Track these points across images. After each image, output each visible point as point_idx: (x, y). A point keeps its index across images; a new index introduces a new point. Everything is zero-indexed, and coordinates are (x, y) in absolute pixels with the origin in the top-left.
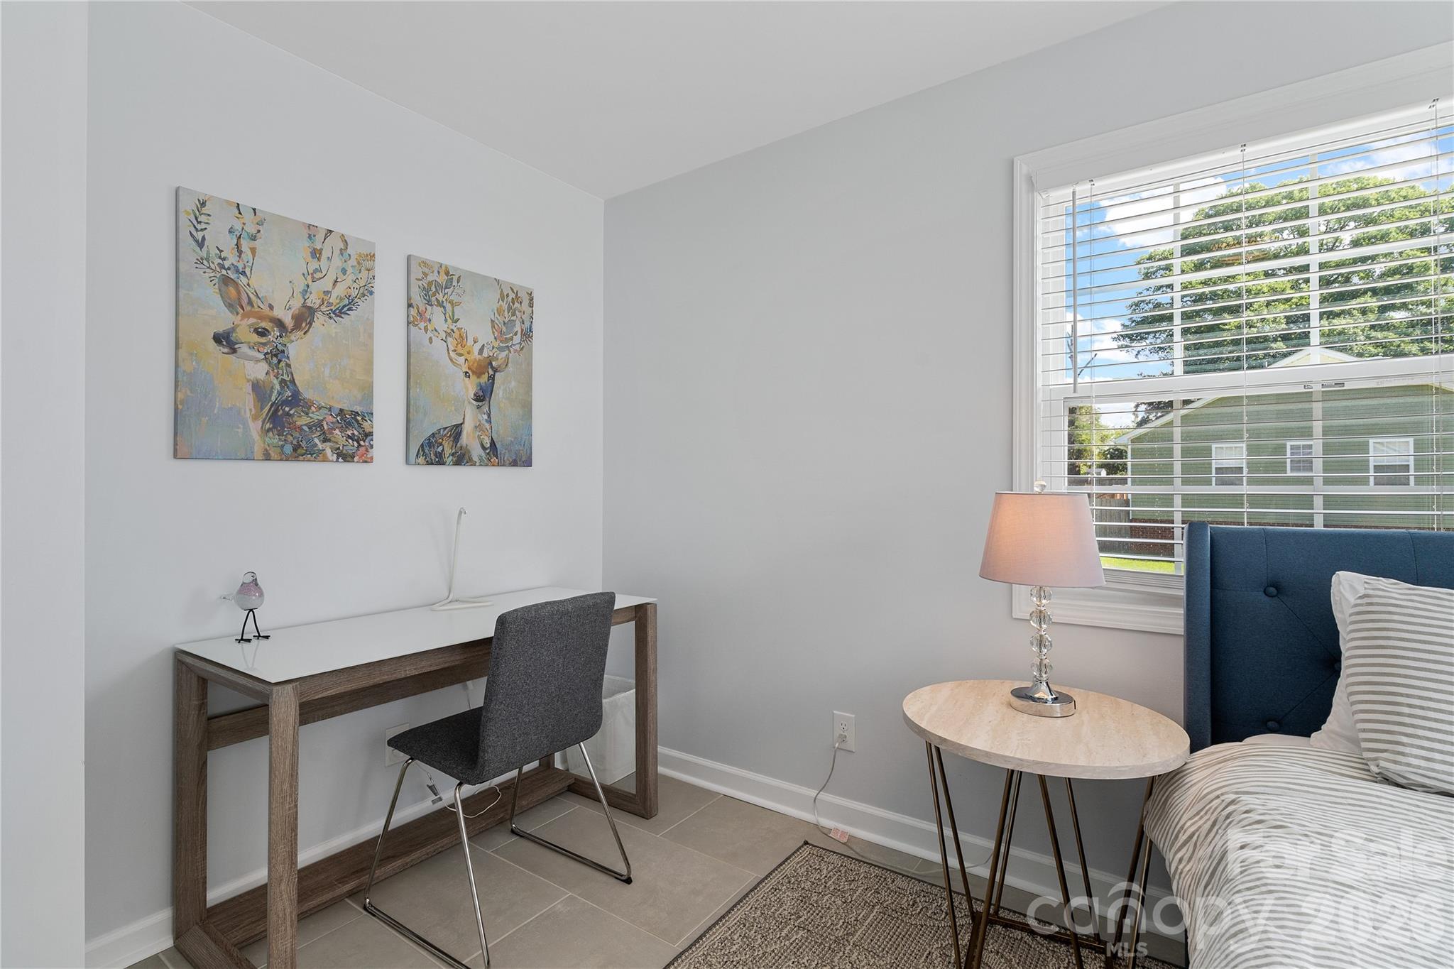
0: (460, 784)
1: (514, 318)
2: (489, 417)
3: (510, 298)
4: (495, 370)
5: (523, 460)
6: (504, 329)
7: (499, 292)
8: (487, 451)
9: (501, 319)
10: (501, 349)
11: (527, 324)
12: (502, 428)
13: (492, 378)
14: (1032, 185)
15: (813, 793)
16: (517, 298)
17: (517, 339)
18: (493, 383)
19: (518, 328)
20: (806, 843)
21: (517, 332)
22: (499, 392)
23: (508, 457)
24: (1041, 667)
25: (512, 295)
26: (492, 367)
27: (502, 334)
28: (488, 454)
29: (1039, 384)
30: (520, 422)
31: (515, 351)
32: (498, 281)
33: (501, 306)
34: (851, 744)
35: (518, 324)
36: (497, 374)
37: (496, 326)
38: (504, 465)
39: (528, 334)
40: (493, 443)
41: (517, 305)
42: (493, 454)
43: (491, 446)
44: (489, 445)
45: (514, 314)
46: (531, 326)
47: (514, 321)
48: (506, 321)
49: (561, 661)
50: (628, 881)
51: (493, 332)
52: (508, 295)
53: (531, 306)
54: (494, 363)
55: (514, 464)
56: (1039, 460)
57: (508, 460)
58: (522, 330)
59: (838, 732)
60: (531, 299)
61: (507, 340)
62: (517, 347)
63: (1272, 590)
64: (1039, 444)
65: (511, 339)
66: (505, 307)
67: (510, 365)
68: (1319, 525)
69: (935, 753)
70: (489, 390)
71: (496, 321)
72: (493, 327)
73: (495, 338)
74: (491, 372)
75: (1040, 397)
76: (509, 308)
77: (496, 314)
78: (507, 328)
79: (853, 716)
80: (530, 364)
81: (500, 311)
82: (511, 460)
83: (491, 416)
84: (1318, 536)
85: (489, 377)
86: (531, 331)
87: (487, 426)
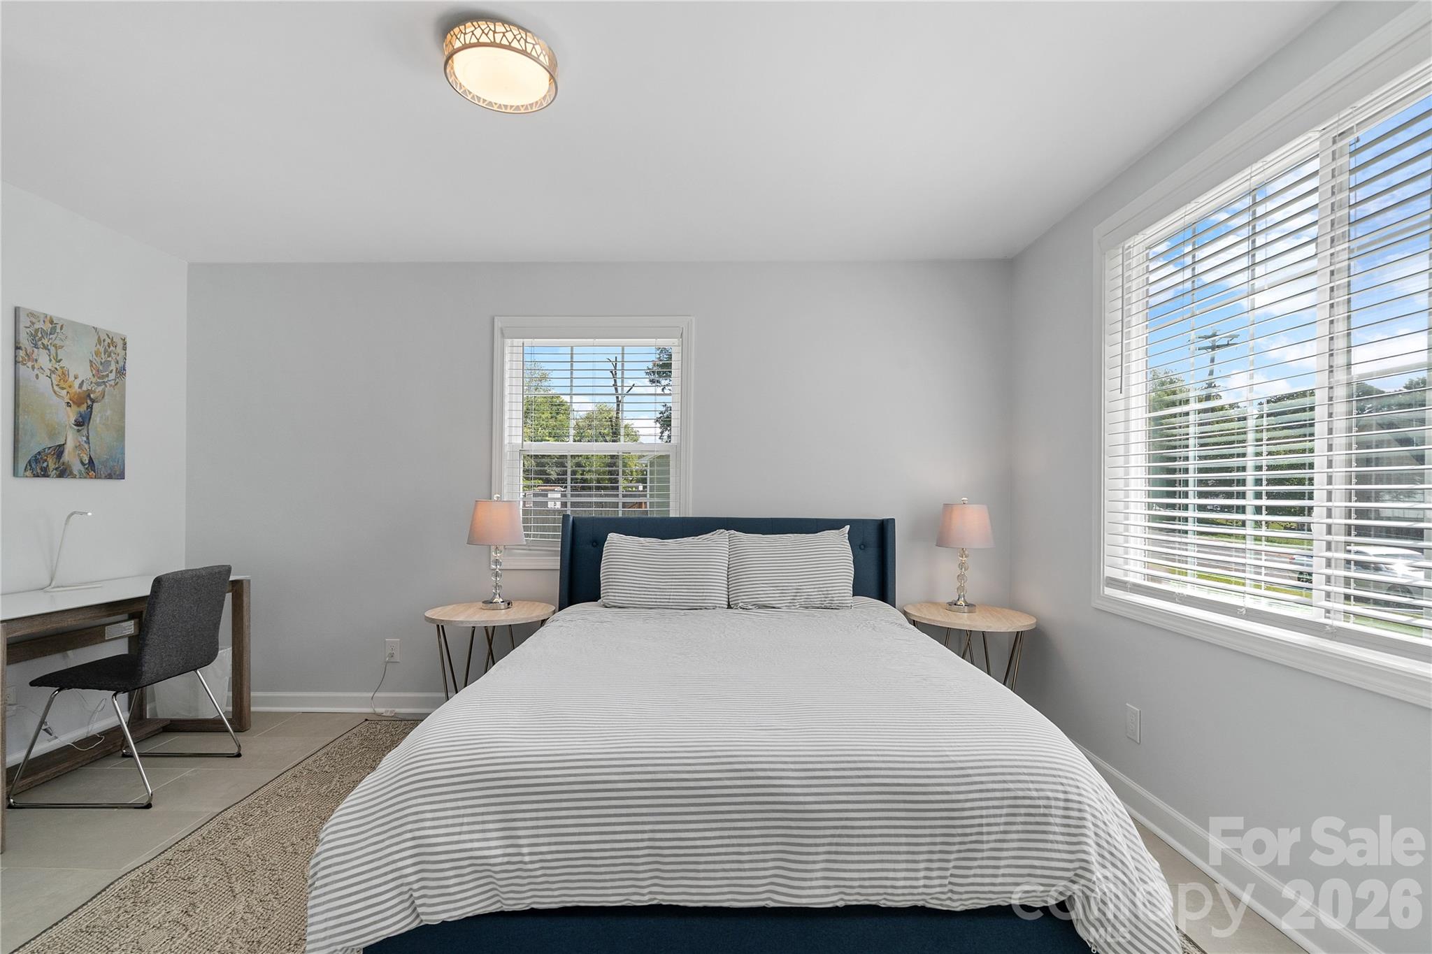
0: (115, 695)
1: (109, 359)
2: (88, 438)
3: (106, 343)
4: (93, 401)
5: (117, 473)
6: (101, 368)
7: (97, 337)
8: (86, 466)
9: (98, 360)
10: (98, 384)
11: (121, 364)
12: (99, 450)
13: (90, 407)
14: (503, 336)
15: (371, 695)
16: (112, 343)
17: (112, 376)
18: (91, 412)
19: (113, 367)
20: (366, 720)
21: (112, 370)
22: (96, 418)
23: (103, 472)
24: (497, 586)
25: (108, 341)
26: (91, 399)
27: (99, 372)
28: (87, 468)
29: (506, 441)
30: (115, 443)
31: (111, 386)
32: (96, 329)
33: (98, 349)
34: (397, 658)
35: (113, 363)
36: (94, 404)
37: (94, 366)
38: (100, 478)
39: (121, 372)
40: (91, 459)
41: (112, 348)
42: (91, 468)
43: (89, 462)
44: (87, 462)
45: (109, 356)
46: (124, 366)
47: (110, 361)
48: (103, 361)
49: (196, 608)
50: (239, 755)
51: (92, 370)
52: (104, 341)
53: (125, 349)
54: (92, 396)
55: (110, 477)
56: (505, 483)
57: (104, 473)
58: (117, 369)
59: (389, 651)
60: (125, 344)
61: (103, 377)
62: (112, 383)
63: (595, 544)
64: (505, 474)
65: (107, 376)
66: (102, 350)
67: (106, 397)
68: (620, 515)
69: (441, 628)
70: (88, 417)
71: (94, 361)
72: (91, 366)
73: (93, 375)
74: (89, 403)
75: (507, 449)
76: (105, 351)
77: (94, 356)
78: (103, 367)
79: (398, 640)
80: (123, 396)
81: (97, 353)
82: (107, 474)
83: (90, 438)
84: (619, 519)
85: (88, 407)
86: (124, 370)
87: (86, 446)
